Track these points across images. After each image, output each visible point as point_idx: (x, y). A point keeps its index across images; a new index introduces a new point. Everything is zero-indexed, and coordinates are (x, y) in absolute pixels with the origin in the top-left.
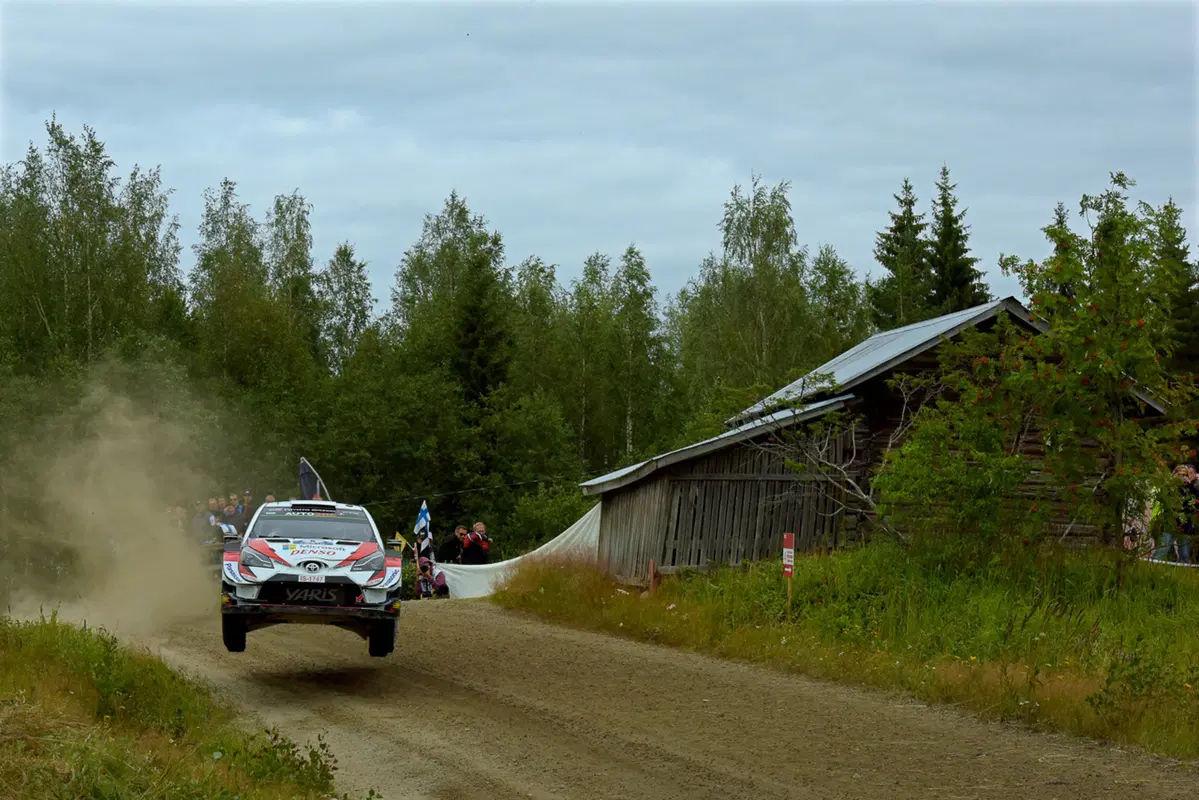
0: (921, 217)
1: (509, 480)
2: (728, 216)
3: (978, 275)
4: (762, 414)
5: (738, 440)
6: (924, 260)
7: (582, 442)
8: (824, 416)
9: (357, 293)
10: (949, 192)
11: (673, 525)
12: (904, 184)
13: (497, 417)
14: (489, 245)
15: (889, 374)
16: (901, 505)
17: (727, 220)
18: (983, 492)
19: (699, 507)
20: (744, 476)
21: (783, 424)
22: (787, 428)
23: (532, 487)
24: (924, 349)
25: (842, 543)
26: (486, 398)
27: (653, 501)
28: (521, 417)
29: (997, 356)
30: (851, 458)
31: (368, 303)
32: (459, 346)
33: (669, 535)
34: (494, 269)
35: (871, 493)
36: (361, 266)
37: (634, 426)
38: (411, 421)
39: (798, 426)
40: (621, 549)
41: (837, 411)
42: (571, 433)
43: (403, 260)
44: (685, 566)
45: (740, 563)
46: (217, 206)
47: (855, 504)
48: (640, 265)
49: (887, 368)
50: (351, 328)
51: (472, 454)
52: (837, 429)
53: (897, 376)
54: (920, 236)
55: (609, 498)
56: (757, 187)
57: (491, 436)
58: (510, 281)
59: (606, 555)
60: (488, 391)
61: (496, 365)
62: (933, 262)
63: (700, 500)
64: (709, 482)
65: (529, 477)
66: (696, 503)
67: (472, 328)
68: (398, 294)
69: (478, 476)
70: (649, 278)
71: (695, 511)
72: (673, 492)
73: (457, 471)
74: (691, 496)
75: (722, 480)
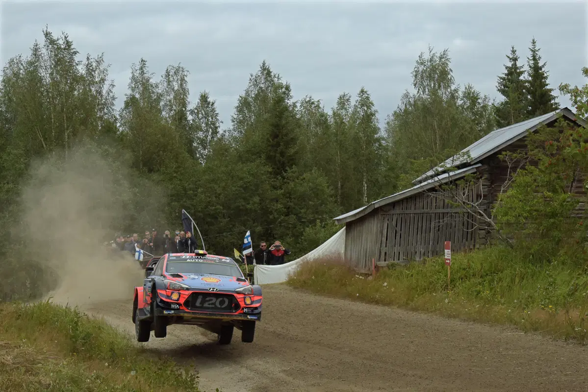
0: (522, 67)
1: (299, 219)
2: (416, 69)
3: (554, 98)
4: (432, 177)
5: (420, 190)
6: (524, 91)
7: (339, 197)
8: (464, 177)
9: (212, 119)
10: (537, 52)
11: (384, 239)
12: (512, 49)
13: (292, 184)
14: (284, 90)
15: (499, 152)
16: (509, 224)
17: (416, 71)
18: (554, 215)
19: (398, 229)
20: (422, 211)
21: (444, 181)
22: (446, 184)
23: (313, 222)
24: (519, 137)
25: (477, 246)
26: (286, 174)
27: (373, 227)
28: (305, 184)
29: (558, 140)
30: (481, 199)
31: (217, 125)
32: (269, 146)
33: (383, 244)
34: (287, 103)
35: (492, 218)
36: (213, 104)
37: (368, 187)
39: (451, 182)
40: (357, 253)
41: (471, 174)
43: (239, 100)
44: (391, 261)
45: (422, 259)
46: (137, 74)
47: (485, 224)
48: (368, 98)
49: (499, 149)
50: (209, 137)
51: (279, 205)
52: (472, 183)
53: (504, 153)
54: (521, 78)
55: (350, 226)
56: (432, 53)
57: (289, 195)
58: (296, 109)
59: (349, 257)
60: (288, 170)
61: (290, 156)
62: (529, 92)
63: (399, 225)
64: (403, 215)
65: (311, 217)
66: (396, 226)
67: (276, 136)
68: (235, 119)
69: (282, 217)
70: (373, 106)
71: (396, 231)
72: (383, 222)
73: (271, 215)
74: (394, 223)
75: (410, 214)
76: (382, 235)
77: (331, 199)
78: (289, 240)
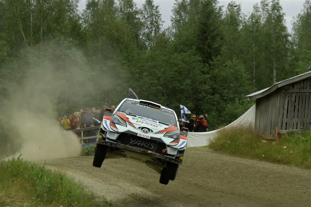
1: (222, 97)
7: (254, 81)
9: (156, 19)
11: (285, 112)
13: (217, 70)
19: (297, 104)
23: (233, 100)
26: (211, 62)
27: (277, 102)
28: (227, 70)
31: (160, 23)
32: (199, 39)
33: (284, 116)
34: (214, 6)
36: (157, 7)
37: (277, 73)
38: (180, 73)
40: (264, 123)
42: (249, 76)
43: (175, 4)
44: (291, 130)
48: (278, 3)
50: (153, 34)
51: (207, 87)
55: (259, 102)
57: (214, 79)
58: (221, 12)
59: (258, 127)
60: (213, 59)
61: (216, 48)
63: (297, 101)
64: (300, 93)
65: (232, 96)
66: (295, 102)
67: (205, 32)
68: (173, 18)
69: (209, 96)
70: (282, 9)
71: (295, 106)
72: (285, 98)
73: (200, 94)
74: (293, 99)
75: (306, 92)
76: (284, 109)
77: (248, 82)
78: (213, 113)
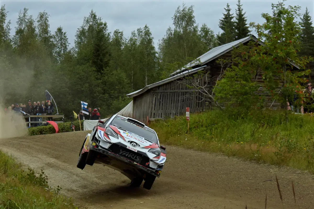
0: (232, 15)
1: (110, 96)
2: (175, 15)
3: (250, 32)
4: (180, 72)
5: (173, 80)
6: (234, 27)
7: (132, 84)
8: (197, 72)
9: (64, 41)
10: (241, 7)
11: (154, 106)
12: (227, 5)
13: (106, 77)
14: (103, 26)
15: (217, 59)
16: (222, 98)
17: (175, 16)
18: (246, 93)
19: (161, 100)
20: (175, 91)
21: (186, 75)
22: (187, 76)
23: (117, 98)
24: (227, 51)
25: (204, 110)
26: (102, 72)
27: (148, 99)
28: (114, 77)
29: (249, 52)
30: (206, 84)
31: (67, 44)
32: (94, 56)
33: (153, 109)
34: (105, 33)
35: (212, 95)
36: (65, 33)
37: (148, 79)
38: (80, 79)
39: (190, 75)
40: (139, 114)
41: (201, 70)
42: (129, 81)
43: (77, 31)
44: (157, 118)
45: (174, 117)
46: (22, 15)
47: (208, 98)
48: (148, 31)
49: (216, 57)
50: (62, 52)
51: (99, 88)
52: (202, 76)
53: (219, 60)
54: (232, 20)
55: (135, 99)
56: (184, 6)
57: (105, 83)
58: (110, 36)
59: (135, 116)
60: (104, 69)
61: (106, 62)
62: (236, 28)
63: (162, 98)
64: (164, 93)
65: (117, 95)
66: (160, 99)
67: (98, 51)
68: (76, 41)
69: (101, 95)
70: (151, 35)
71: (160, 102)
72: (153, 96)
73: (95, 94)
74: (159, 97)
75: (168, 92)
76: (152, 103)
77: (128, 85)
78: (104, 107)
